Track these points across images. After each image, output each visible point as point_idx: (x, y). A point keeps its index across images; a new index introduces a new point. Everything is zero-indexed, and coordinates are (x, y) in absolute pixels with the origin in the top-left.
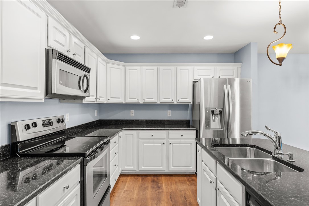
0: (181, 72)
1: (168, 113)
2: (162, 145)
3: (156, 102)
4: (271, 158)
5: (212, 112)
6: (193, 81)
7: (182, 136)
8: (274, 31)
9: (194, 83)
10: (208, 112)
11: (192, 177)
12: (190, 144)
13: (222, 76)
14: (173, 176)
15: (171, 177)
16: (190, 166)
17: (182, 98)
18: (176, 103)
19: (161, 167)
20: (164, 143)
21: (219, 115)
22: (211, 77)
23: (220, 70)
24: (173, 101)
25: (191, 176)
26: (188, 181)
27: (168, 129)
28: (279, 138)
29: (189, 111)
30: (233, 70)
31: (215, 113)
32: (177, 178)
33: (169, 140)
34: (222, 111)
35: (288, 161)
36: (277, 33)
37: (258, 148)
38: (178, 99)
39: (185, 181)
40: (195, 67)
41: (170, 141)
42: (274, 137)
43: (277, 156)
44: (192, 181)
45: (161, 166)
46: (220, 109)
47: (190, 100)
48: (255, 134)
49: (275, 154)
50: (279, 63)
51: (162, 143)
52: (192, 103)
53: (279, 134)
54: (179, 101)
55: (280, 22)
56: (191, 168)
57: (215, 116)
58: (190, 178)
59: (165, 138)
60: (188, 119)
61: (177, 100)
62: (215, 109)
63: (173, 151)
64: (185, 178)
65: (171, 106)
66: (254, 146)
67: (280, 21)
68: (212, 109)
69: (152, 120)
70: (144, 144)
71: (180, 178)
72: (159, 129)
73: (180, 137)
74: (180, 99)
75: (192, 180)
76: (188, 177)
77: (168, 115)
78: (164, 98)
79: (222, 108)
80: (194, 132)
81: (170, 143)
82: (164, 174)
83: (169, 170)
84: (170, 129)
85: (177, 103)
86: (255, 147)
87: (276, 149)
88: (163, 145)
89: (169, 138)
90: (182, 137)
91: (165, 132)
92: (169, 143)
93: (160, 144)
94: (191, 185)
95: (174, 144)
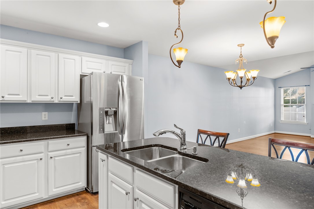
0: (64, 61)
1: (43, 116)
2: (38, 162)
3: (26, 101)
4: (178, 154)
5: (107, 112)
6: (81, 75)
7: (68, 145)
8: (175, 34)
9: (82, 77)
10: (101, 112)
11: (82, 195)
12: (78, 155)
13: (114, 71)
14: (54, 201)
15: (53, 204)
16: (79, 182)
17: (65, 96)
18: (57, 102)
19: (37, 194)
20: (41, 159)
21: (113, 116)
22: (102, 71)
23: (112, 65)
24: (52, 100)
25: (80, 194)
26: (78, 201)
27: (49, 139)
28: (184, 134)
29: (73, 112)
30: (125, 67)
31: (109, 113)
32: (61, 202)
33: (49, 153)
34: (117, 111)
35: (193, 154)
36: (177, 37)
37: (162, 146)
38: (60, 97)
39: (74, 202)
40: (83, 58)
41: (51, 154)
42: (180, 134)
43: (182, 151)
44: (83, 201)
45: (36, 192)
46: (115, 109)
47: (76, 99)
48: (165, 133)
49: (181, 150)
50: (178, 65)
51: (38, 159)
52: (79, 102)
53: (184, 131)
54: (61, 100)
55: (179, 28)
56: (80, 183)
57: (109, 117)
58: (80, 197)
59: (43, 151)
60: (72, 122)
61: (59, 99)
62: (109, 109)
63: (55, 167)
64: (73, 199)
65: (49, 106)
66: (158, 145)
67: (179, 26)
68: (106, 110)
69: (16, 128)
70: (6, 166)
71: (65, 200)
72: (33, 140)
73: (66, 147)
74: (63, 97)
75: (83, 199)
76: (77, 197)
77: (43, 119)
78: (39, 95)
79: (117, 108)
80: (85, 138)
81: (51, 158)
82: (40, 203)
83: (49, 195)
84: (51, 138)
85: (59, 102)
86: (159, 147)
87: (182, 144)
88: (40, 162)
89: (49, 151)
90: (69, 147)
91: (43, 142)
92: (49, 157)
93: (35, 161)
94: (83, 205)
95: (56, 158)
